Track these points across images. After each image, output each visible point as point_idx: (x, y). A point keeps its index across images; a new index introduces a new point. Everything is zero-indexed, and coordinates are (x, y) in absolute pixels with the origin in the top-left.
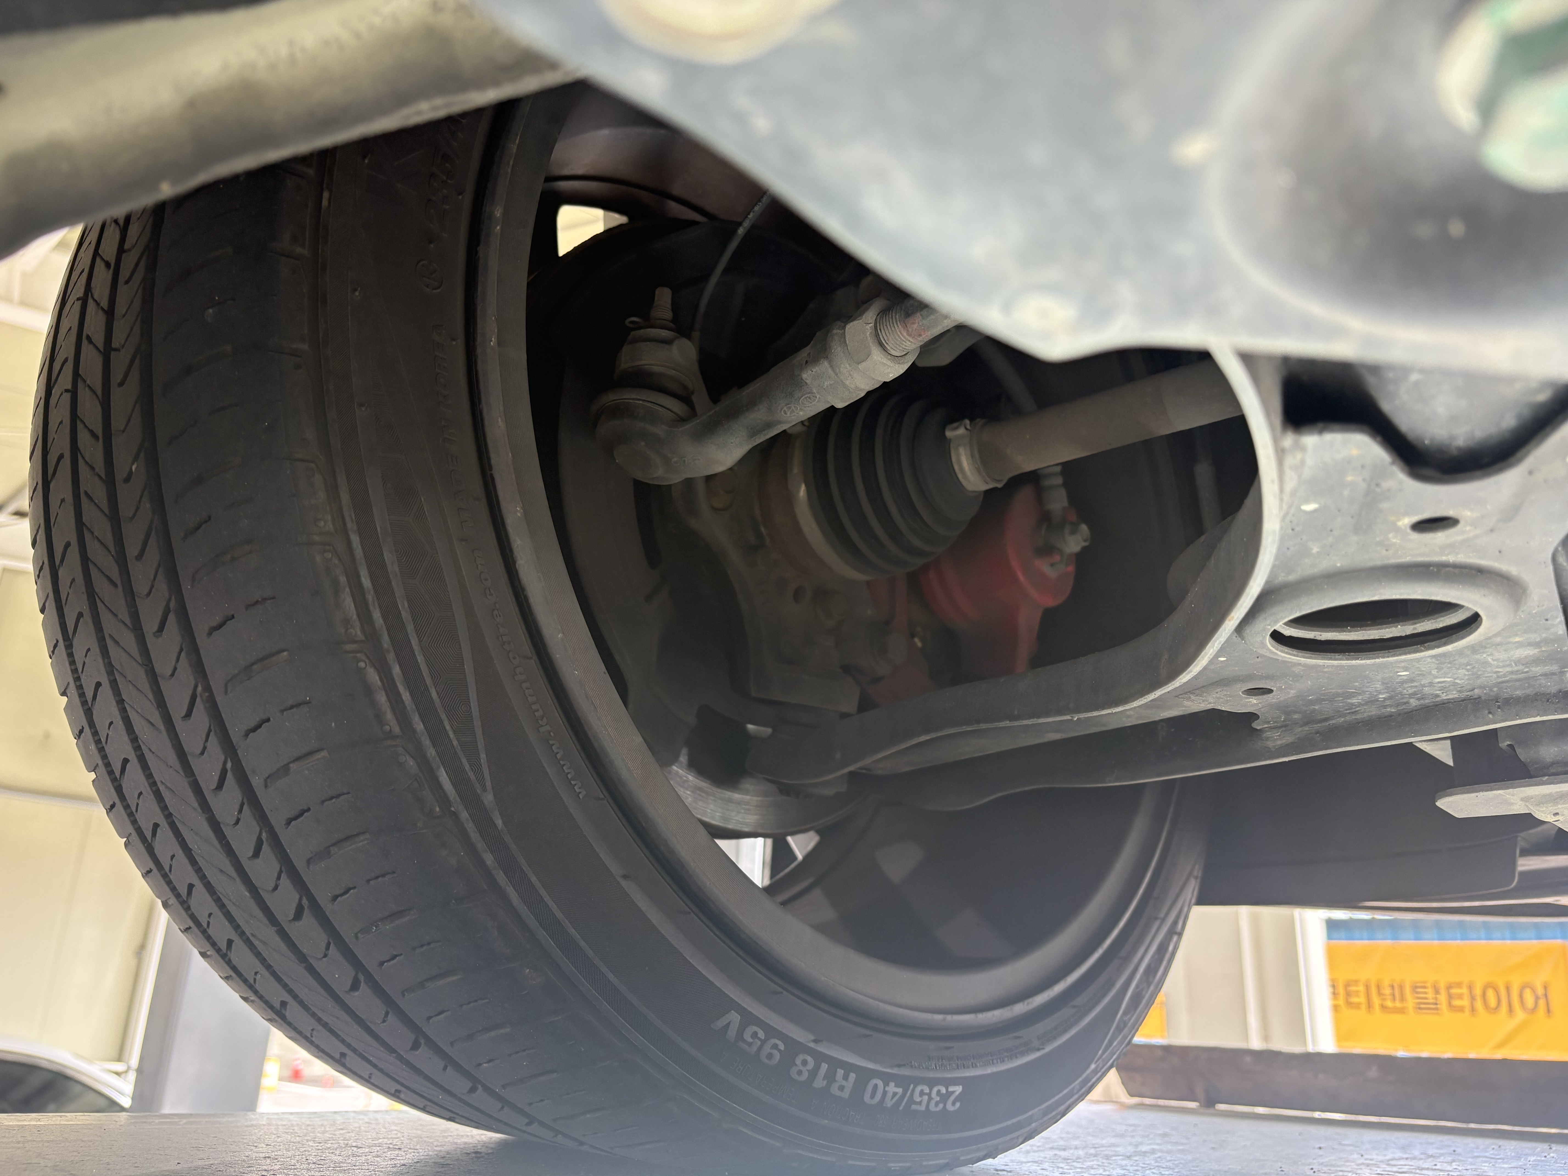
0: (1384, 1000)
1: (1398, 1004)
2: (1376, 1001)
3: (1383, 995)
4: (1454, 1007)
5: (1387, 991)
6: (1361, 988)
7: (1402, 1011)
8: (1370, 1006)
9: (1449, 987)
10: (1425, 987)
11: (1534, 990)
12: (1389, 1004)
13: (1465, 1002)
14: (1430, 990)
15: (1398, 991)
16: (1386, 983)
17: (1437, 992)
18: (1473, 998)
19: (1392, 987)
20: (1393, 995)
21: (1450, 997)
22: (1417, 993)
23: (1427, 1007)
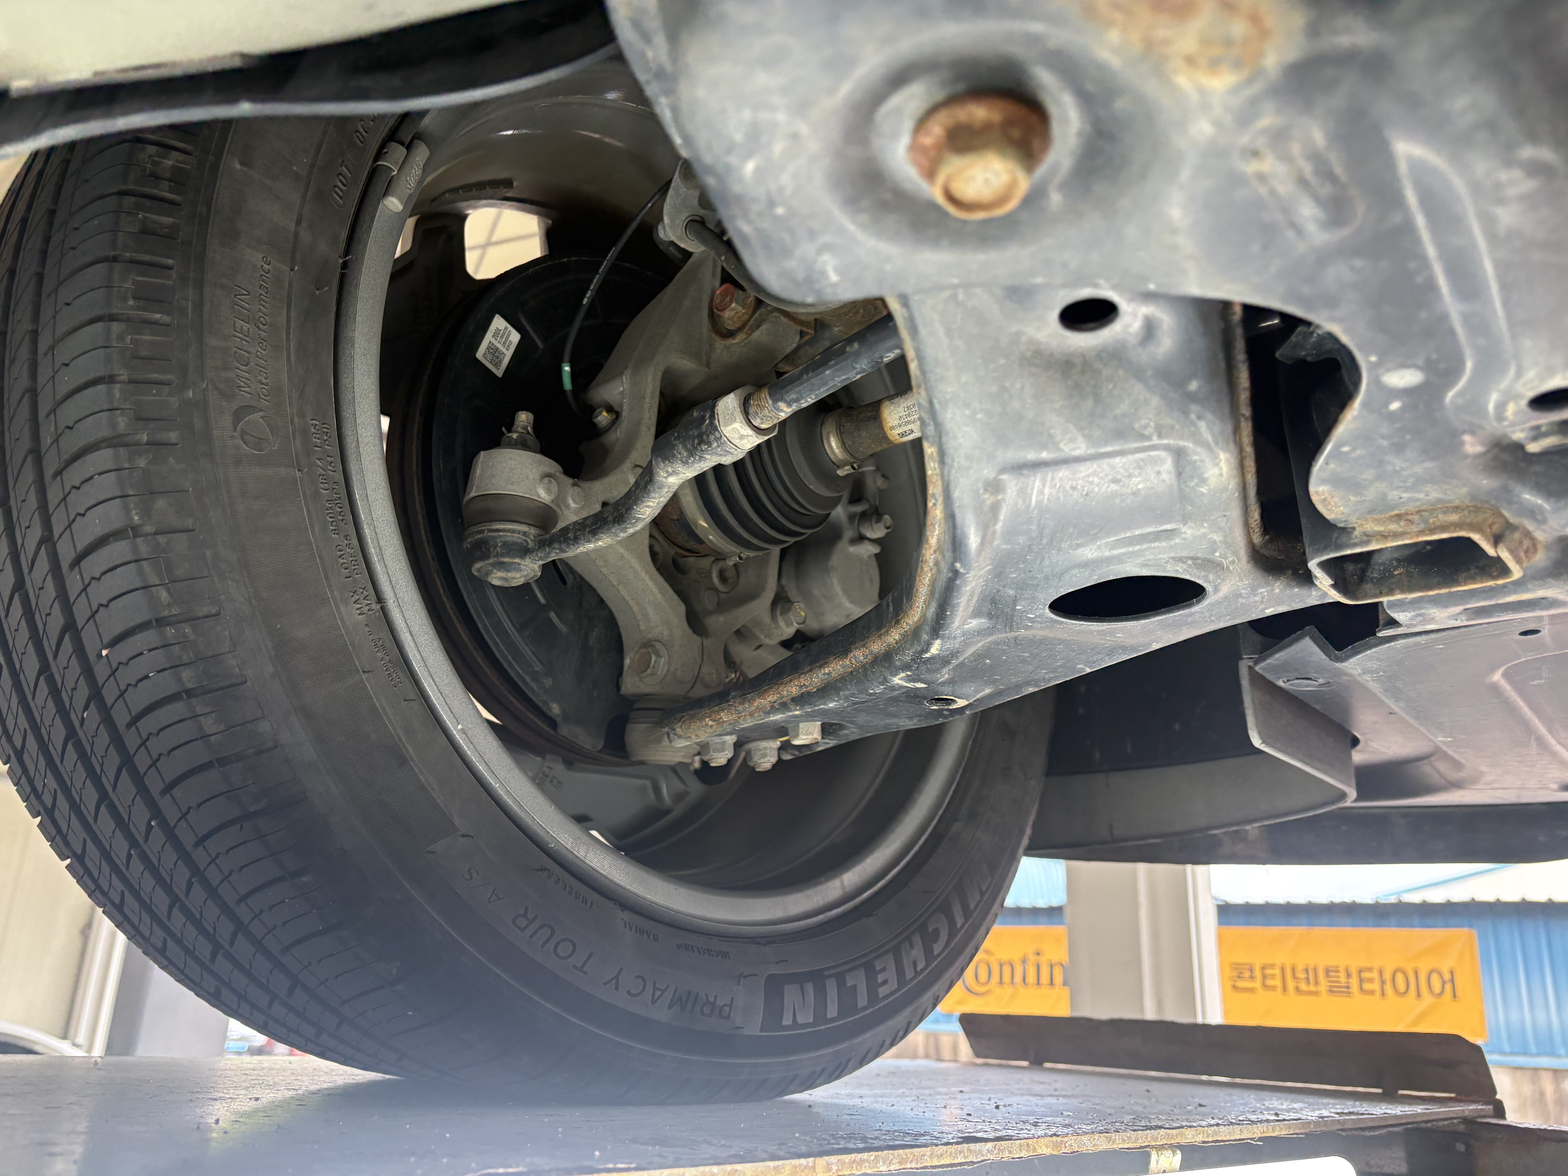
0: (1298, 983)
1: (1312, 988)
2: (1291, 985)
3: (1298, 978)
4: (1365, 990)
5: (1302, 976)
6: (1277, 971)
7: (1315, 993)
9: (1360, 971)
10: (1338, 971)
11: (1441, 975)
12: (1303, 986)
13: (1376, 986)
14: (1342, 975)
15: (1312, 975)
16: (1300, 967)
17: (1349, 975)
18: (1383, 982)
19: (1307, 971)
20: (1307, 978)
21: (1361, 981)
22: (1330, 977)
23: (1339, 990)
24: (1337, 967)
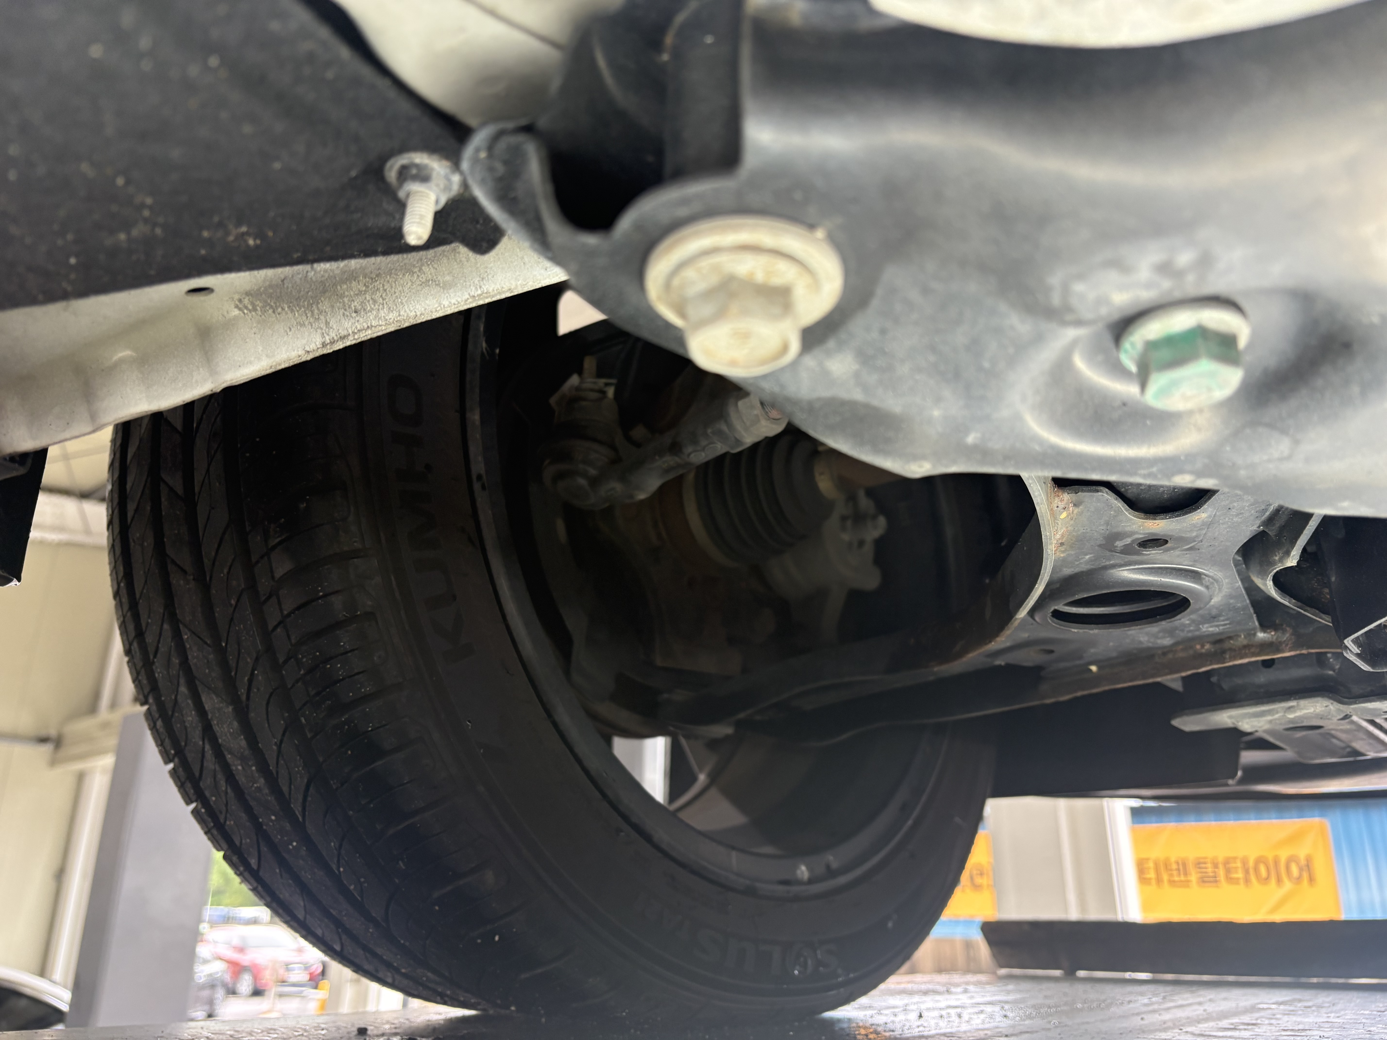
0: (1171, 875)
1: (1182, 878)
2: (1165, 877)
3: (1171, 870)
4: (1231, 878)
5: (1174, 866)
6: (1151, 865)
7: (1186, 884)
8: (1159, 881)
9: (1227, 862)
10: (1205, 863)
11: (1298, 864)
12: (1176, 879)
13: (1240, 875)
14: (1209, 865)
15: (1183, 867)
16: (1173, 860)
17: (1216, 866)
18: (1247, 872)
19: (1177, 863)
20: (1178, 870)
21: (1228, 871)
22: (1200, 868)
23: (1208, 880)
24: (1205, 858)
